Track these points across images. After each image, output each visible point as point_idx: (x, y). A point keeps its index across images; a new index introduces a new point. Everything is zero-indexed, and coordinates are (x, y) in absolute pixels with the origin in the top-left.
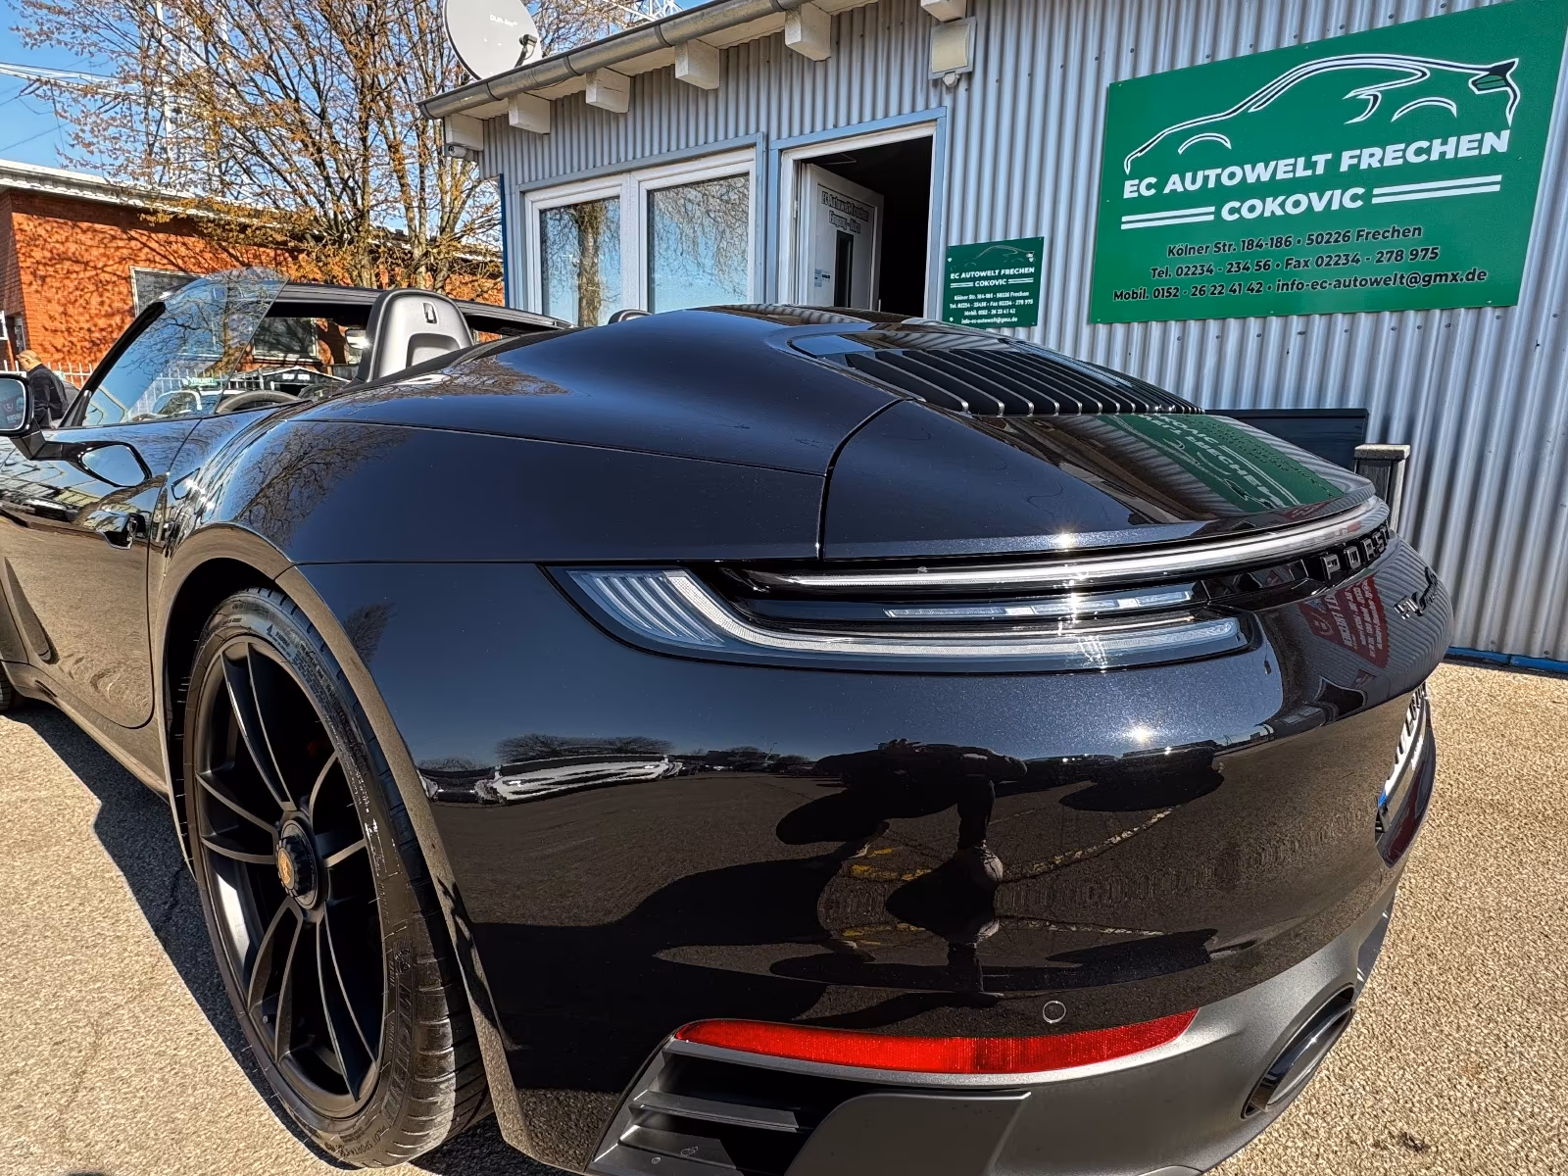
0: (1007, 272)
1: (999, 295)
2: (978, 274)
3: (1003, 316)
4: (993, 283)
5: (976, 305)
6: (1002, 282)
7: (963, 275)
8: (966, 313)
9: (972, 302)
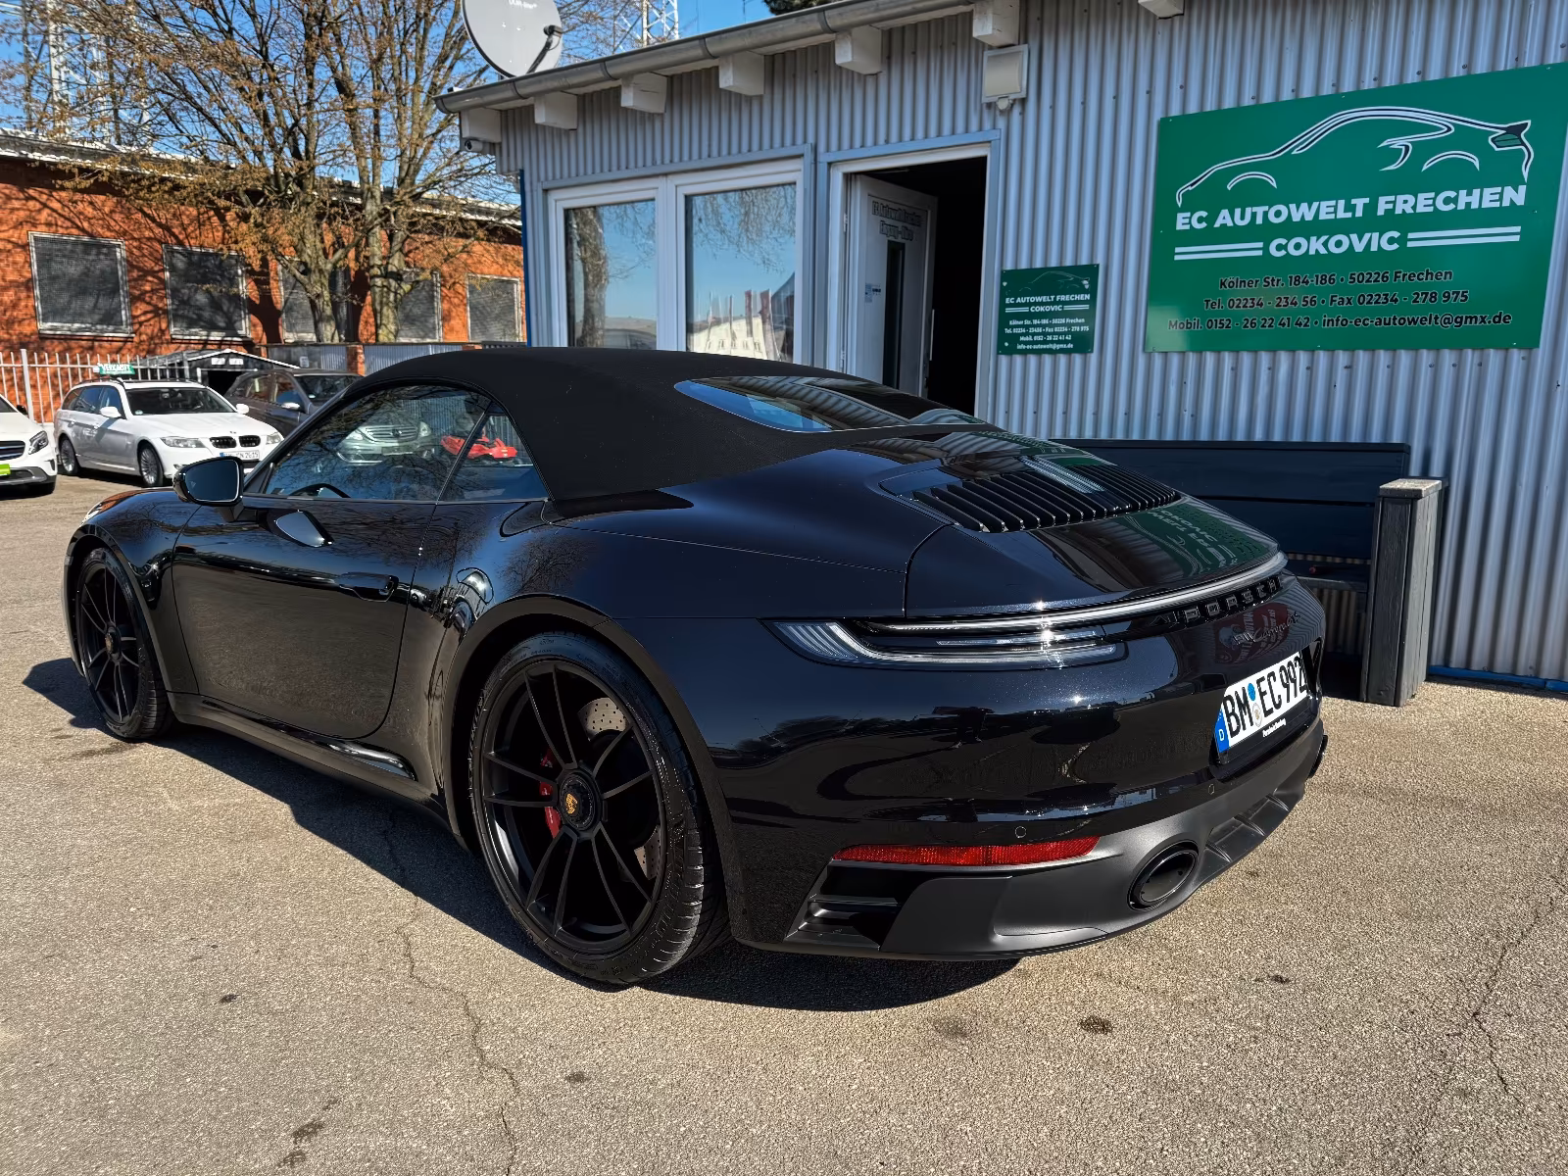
1: (1055, 321)
2: (1033, 299)
4: (1048, 308)
5: (1032, 330)
6: (1058, 308)
7: (1019, 300)
8: (1022, 339)
9: (1027, 327)
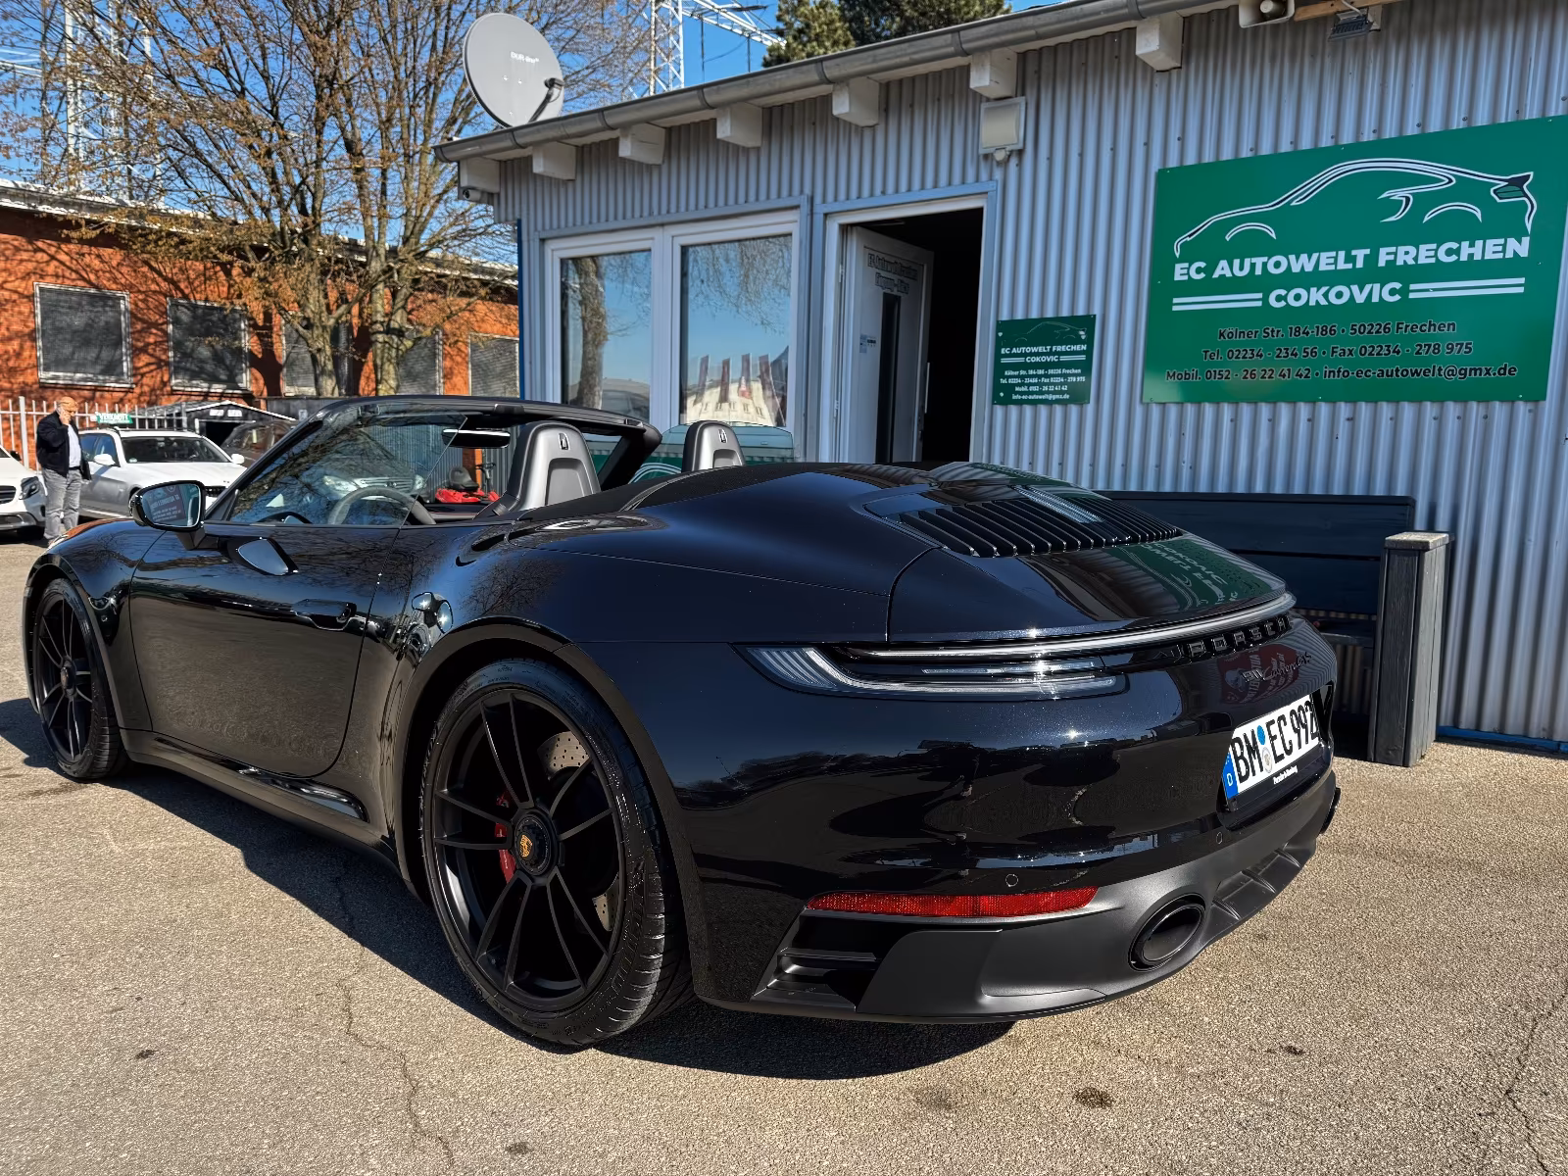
0: (1059, 348)
1: (1051, 372)
2: (1029, 350)
3: (1054, 393)
4: (1044, 359)
5: (1027, 381)
6: (1054, 358)
7: (1014, 351)
8: (1017, 389)
9: (1022, 377)
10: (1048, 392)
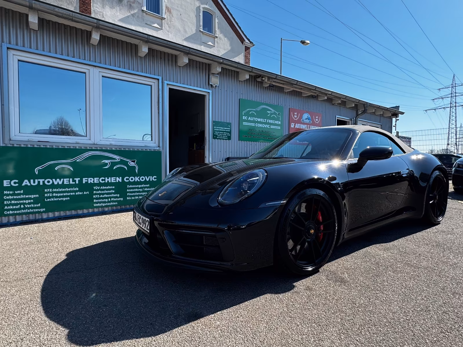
0: (225, 128)
1: (224, 133)
2: (220, 128)
3: (225, 137)
4: (223, 130)
5: (220, 134)
6: (224, 130)
8: (218, 136)
10: (224, 137)
